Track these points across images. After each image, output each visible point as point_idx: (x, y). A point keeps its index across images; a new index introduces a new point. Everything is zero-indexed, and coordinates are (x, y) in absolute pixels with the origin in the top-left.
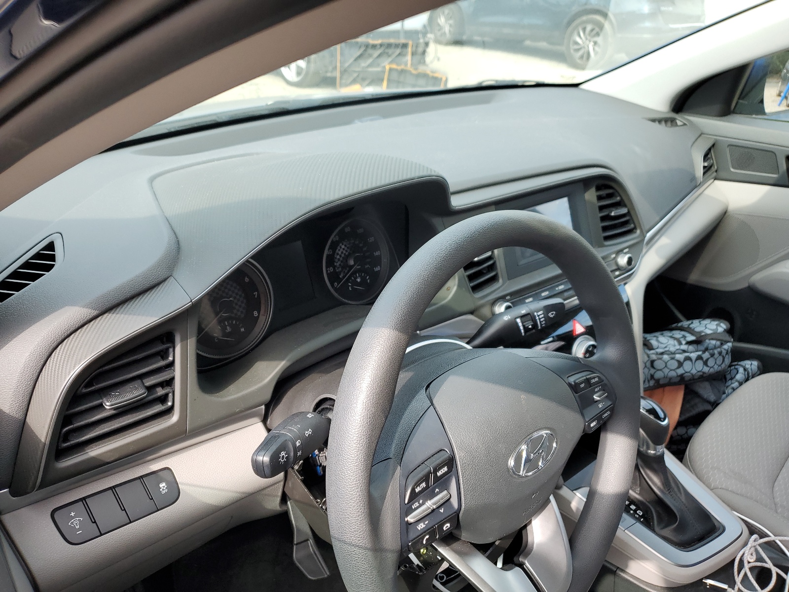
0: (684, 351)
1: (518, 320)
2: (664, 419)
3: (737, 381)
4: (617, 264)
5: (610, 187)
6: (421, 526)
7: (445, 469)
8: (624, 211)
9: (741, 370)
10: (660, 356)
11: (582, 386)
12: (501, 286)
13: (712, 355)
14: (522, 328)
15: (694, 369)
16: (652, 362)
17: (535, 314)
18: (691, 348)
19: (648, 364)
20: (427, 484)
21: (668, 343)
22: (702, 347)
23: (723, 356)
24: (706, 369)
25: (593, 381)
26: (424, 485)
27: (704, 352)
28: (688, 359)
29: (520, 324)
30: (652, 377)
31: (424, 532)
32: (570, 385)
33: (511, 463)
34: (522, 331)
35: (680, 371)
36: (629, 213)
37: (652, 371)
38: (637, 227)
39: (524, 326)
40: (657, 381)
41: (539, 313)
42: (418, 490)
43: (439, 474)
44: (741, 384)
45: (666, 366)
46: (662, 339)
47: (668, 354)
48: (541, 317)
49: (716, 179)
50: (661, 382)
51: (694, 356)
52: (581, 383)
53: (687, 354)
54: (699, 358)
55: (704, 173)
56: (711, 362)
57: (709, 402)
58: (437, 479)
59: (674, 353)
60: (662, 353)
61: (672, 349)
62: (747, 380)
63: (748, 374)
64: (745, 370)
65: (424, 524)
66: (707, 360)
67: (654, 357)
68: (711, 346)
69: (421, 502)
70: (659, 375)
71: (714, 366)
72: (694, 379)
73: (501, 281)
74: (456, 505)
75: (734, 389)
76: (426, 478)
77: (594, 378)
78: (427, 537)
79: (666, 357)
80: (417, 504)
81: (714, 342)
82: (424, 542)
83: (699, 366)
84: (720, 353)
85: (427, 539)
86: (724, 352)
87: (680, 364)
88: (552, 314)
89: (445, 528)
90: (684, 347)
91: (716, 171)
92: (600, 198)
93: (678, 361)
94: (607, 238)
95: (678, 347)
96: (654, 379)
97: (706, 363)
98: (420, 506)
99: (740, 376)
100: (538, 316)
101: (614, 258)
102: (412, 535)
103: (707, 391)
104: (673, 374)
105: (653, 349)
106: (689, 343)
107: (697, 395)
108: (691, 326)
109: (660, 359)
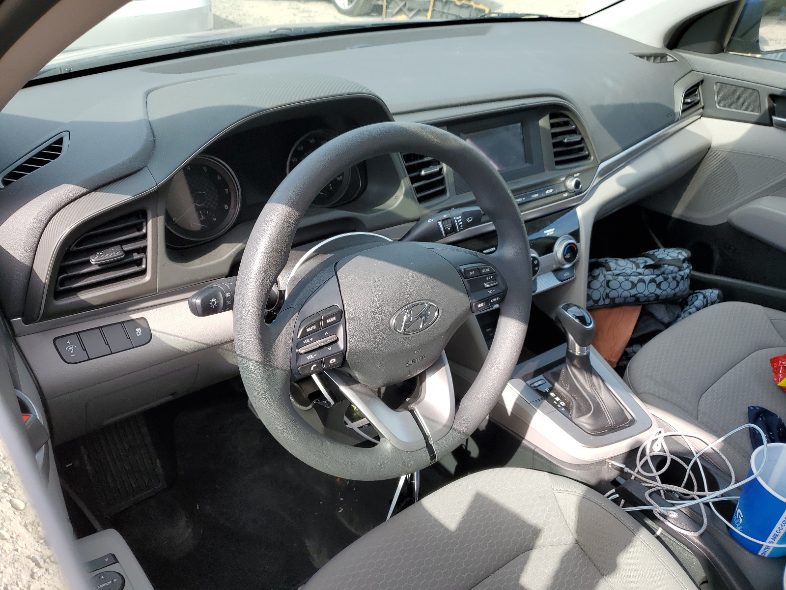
0: (640, 274)
1: (440, 223)
2: (590, 324)
3: (695, 306)
4: (566, 187)
5: (565, 116)
6: (310, 357)
7: (334, 318)
8: (576, 138)
9: (701, 297)
10: (616, 277)
11: (472, 273)
12: (447, 200)
13: (666, 279)
14: (442, 229)
15: (646, 290)
16: (608, 282)
17: (455, 218)
18: (647, 271)
19: (604, 284)
20: (318, 326)
21: (627, 266)
22: (657, 272)
23: (677, 281)
24: (658, 292)
25: (483, 271)
26: (314, 327)
27: (658, 276)
28: (643, 281)
29: (441, 227)
30: (607, 295)
31: (312, 362)
32: (460, 272)
33: (393, 321)
34: (443, 232)
35: (634, 292)
36: (582, 141)
37: (608, 290)
38: (592, 154)
39: (444, 228)
40: (613, 299)
41: (458, 218)
42: (309, 330)
43: (329, 321)
44: (698, 309)
45: (620, 286)
46: (622, 262)
47: (623, 276)
48: (459, 221)
49: (702, 115)
50: (617, 301)
51: (647, 278)
52: (472, 271)
53: (640, 277)
54: (653, 281)
55: (683, 111)
56: (664, 286)
57: (663, 323)
58: (327, 325)
59: (630, 275)
60: (618, 275)
61: (629, 272)
62: (705, 306)
63: (707, 301)
64: (704, 297)
65: (313, 356)
66: (660, 283)
67: (610, 277)
68: (667, 271)
69: (312, 339)
70: (613, 294)
71: (667, 289)
72: (649, 301)
73: (448, 194)
74: (342, 347)
75: (690, 314)
76: (317, 323)
77: (485, 268)
78: (315, 365)
79: (621, 278)
80: (307, 341)
81: (671, 268)
82: (312, 369)
83: (652, 288)
84: (674, 278)
85: (314, 367)
86: (679, 278)
87: (634, 285)
88: (470, 219)
89: (331, 362)
90: (640, 270)
91: (703, 108)
92: (553, 125)
93: (632, 283)
94: (558, 163)
95: (635, 270)
96: (609, 298)
97: (659, 286)
98: (311, 342)
99: (698, 303)
100: (457, 220)
101: (564, 181)
102: (302, 362)
103: (661, 313)
104: (626, 294)
105: (610, 270)
106: (647, 267)
107: (652, 316)
108: (655, 253)
109: (616, 279)
